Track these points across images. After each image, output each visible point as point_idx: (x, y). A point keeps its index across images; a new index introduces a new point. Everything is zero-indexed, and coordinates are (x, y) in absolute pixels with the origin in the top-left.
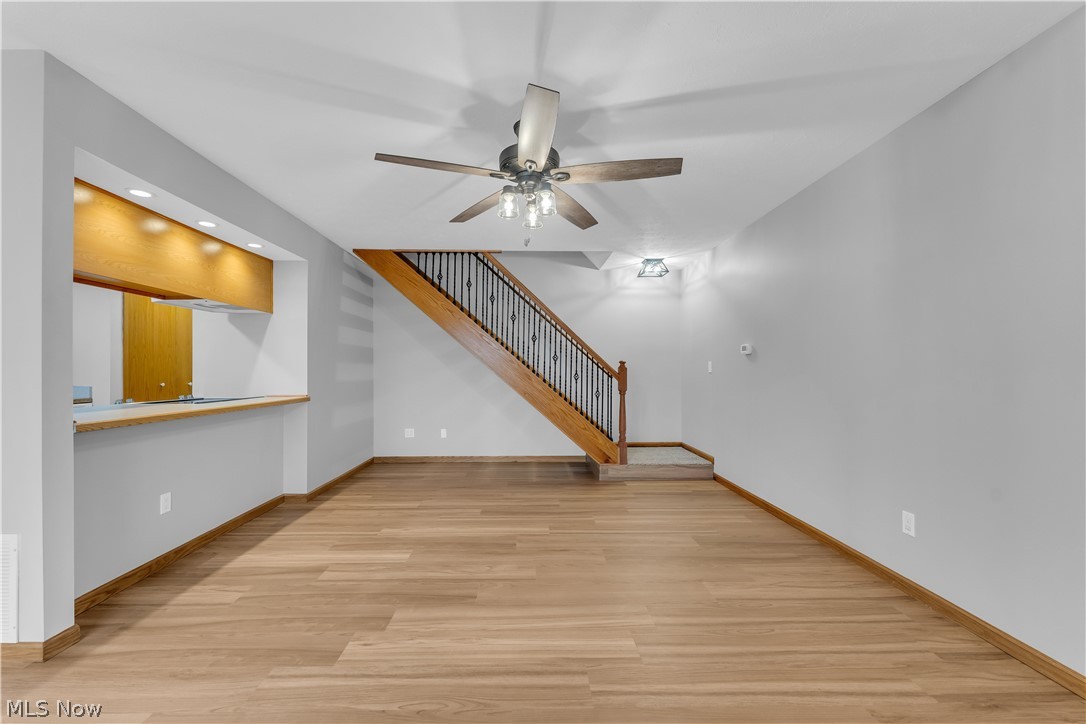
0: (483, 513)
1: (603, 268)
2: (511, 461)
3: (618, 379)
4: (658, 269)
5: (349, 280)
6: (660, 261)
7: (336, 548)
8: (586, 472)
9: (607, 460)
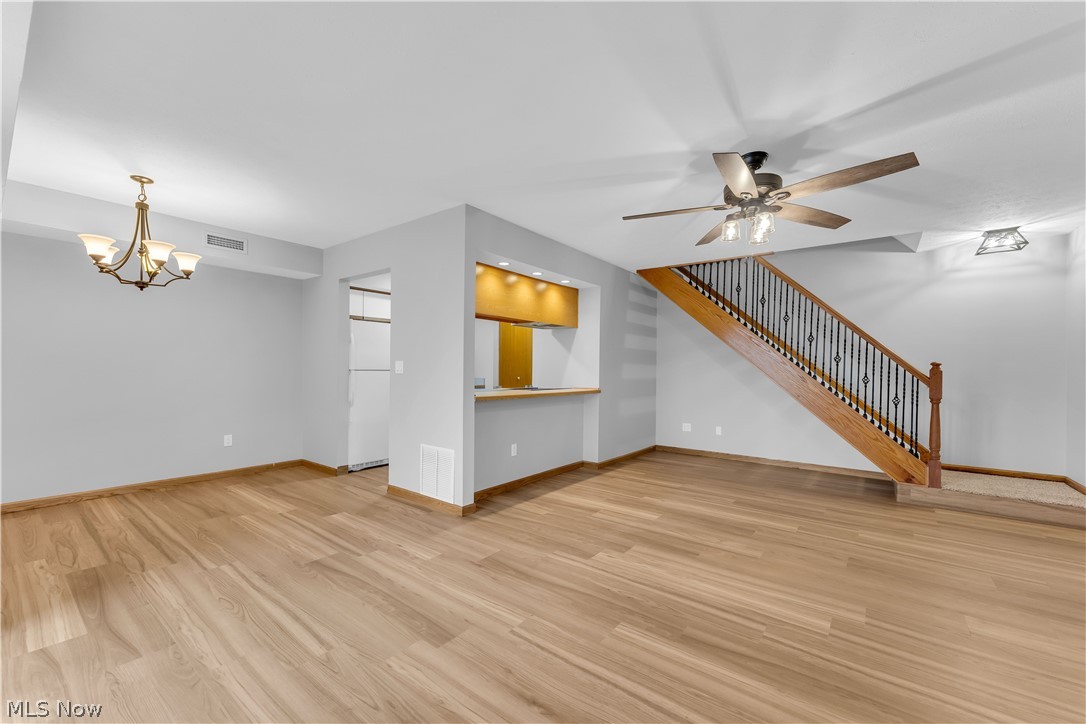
0: (735, 503)
1: (920, 249)
2: (794, 466)
3: (928, 384)
4: (1010, 241)
5: (634, 296)
6: (1015, 229)
7: (608, 501)
8: (882, 490)
9: (909, 479)
